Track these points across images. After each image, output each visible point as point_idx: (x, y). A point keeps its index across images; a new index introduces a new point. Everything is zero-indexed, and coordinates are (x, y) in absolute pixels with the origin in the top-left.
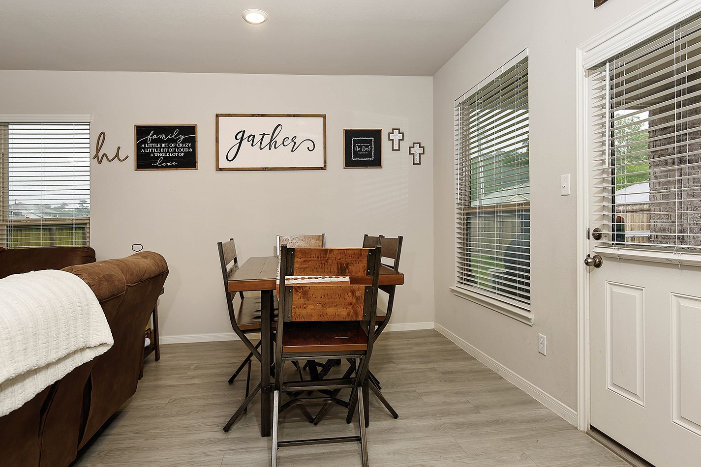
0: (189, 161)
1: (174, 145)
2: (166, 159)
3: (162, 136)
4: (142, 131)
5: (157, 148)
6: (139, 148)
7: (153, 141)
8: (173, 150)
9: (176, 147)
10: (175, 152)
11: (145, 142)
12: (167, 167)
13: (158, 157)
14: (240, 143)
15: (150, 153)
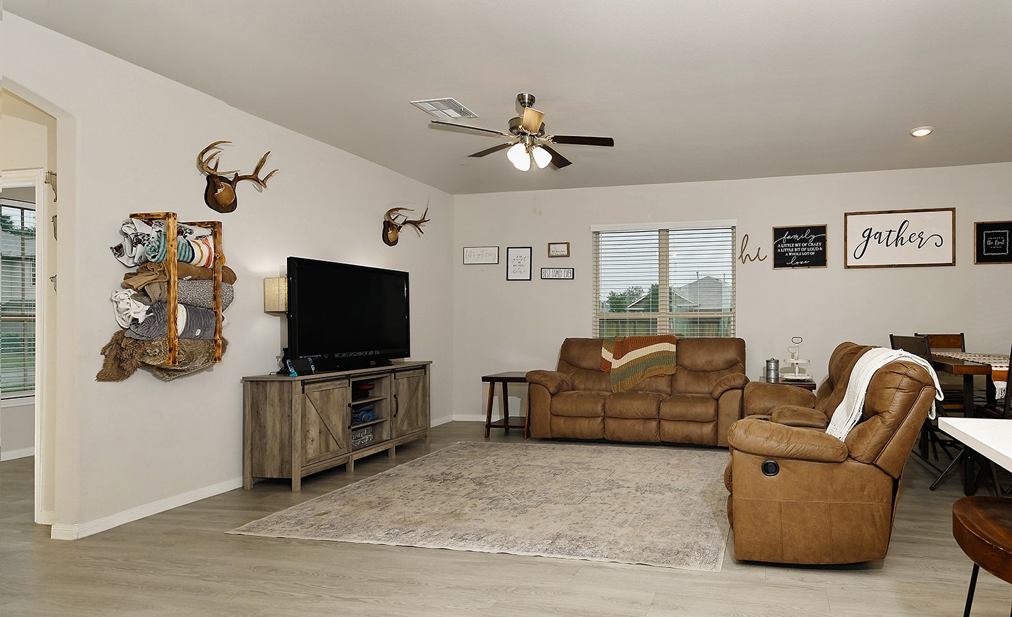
0: (819, 260)
1: (805, 245)
2: (799, 258)
3: (796, 237)
4: (778, 232)
5: (791, 248)
6: (776, 248)
7: (788, 241)
8: (805, 249)
9: (807, 246)
10: (806, 251)
11: (781, 242)
12: (800, 265)
13: (792, 256)
14: (867, 241)
15: (785, 253)
